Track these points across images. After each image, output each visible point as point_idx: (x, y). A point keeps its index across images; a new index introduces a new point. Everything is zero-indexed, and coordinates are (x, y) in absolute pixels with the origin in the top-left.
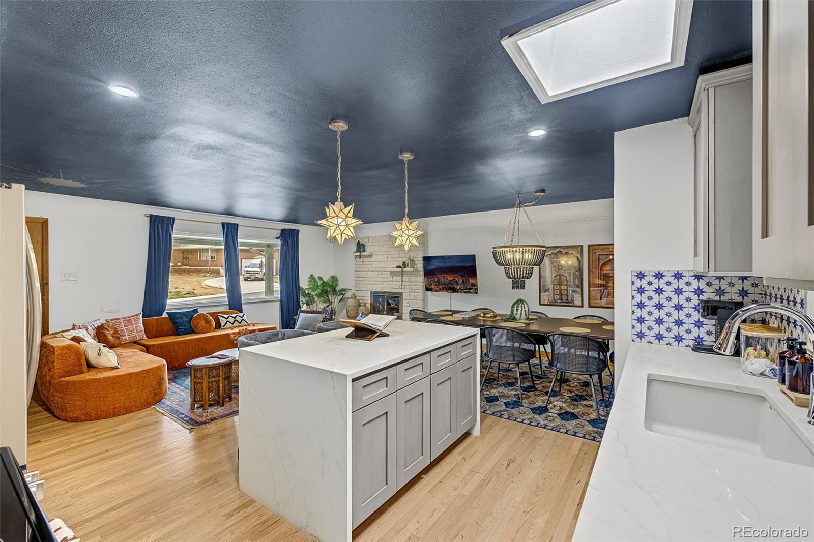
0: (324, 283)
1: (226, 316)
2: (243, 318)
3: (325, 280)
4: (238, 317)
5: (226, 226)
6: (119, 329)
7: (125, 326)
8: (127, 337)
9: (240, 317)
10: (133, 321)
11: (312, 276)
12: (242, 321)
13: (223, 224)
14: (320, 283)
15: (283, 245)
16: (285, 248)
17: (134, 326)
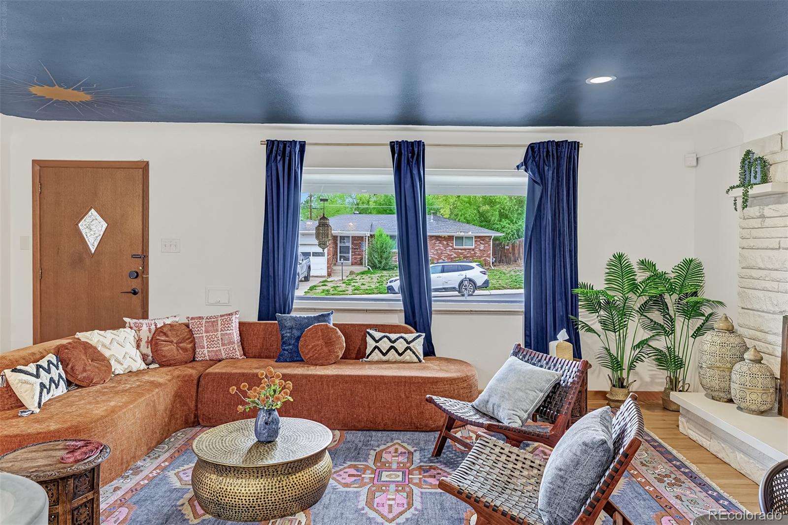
0: (657, 277)
1: (378, 335)
2: (411, 345)
3: (660, 269)
4: (401, 340)
5: (397, 149)
6: (198, 335)
7: (207, 332)
8: (206, 351)
9: (405, 340)
10: (219, 325)
11: (620, 257)
12: (405, 350)
13: (392, 145)
14: (641, 276)
15: (533, 182)
16: (538, 189)
17: (219, 333)
